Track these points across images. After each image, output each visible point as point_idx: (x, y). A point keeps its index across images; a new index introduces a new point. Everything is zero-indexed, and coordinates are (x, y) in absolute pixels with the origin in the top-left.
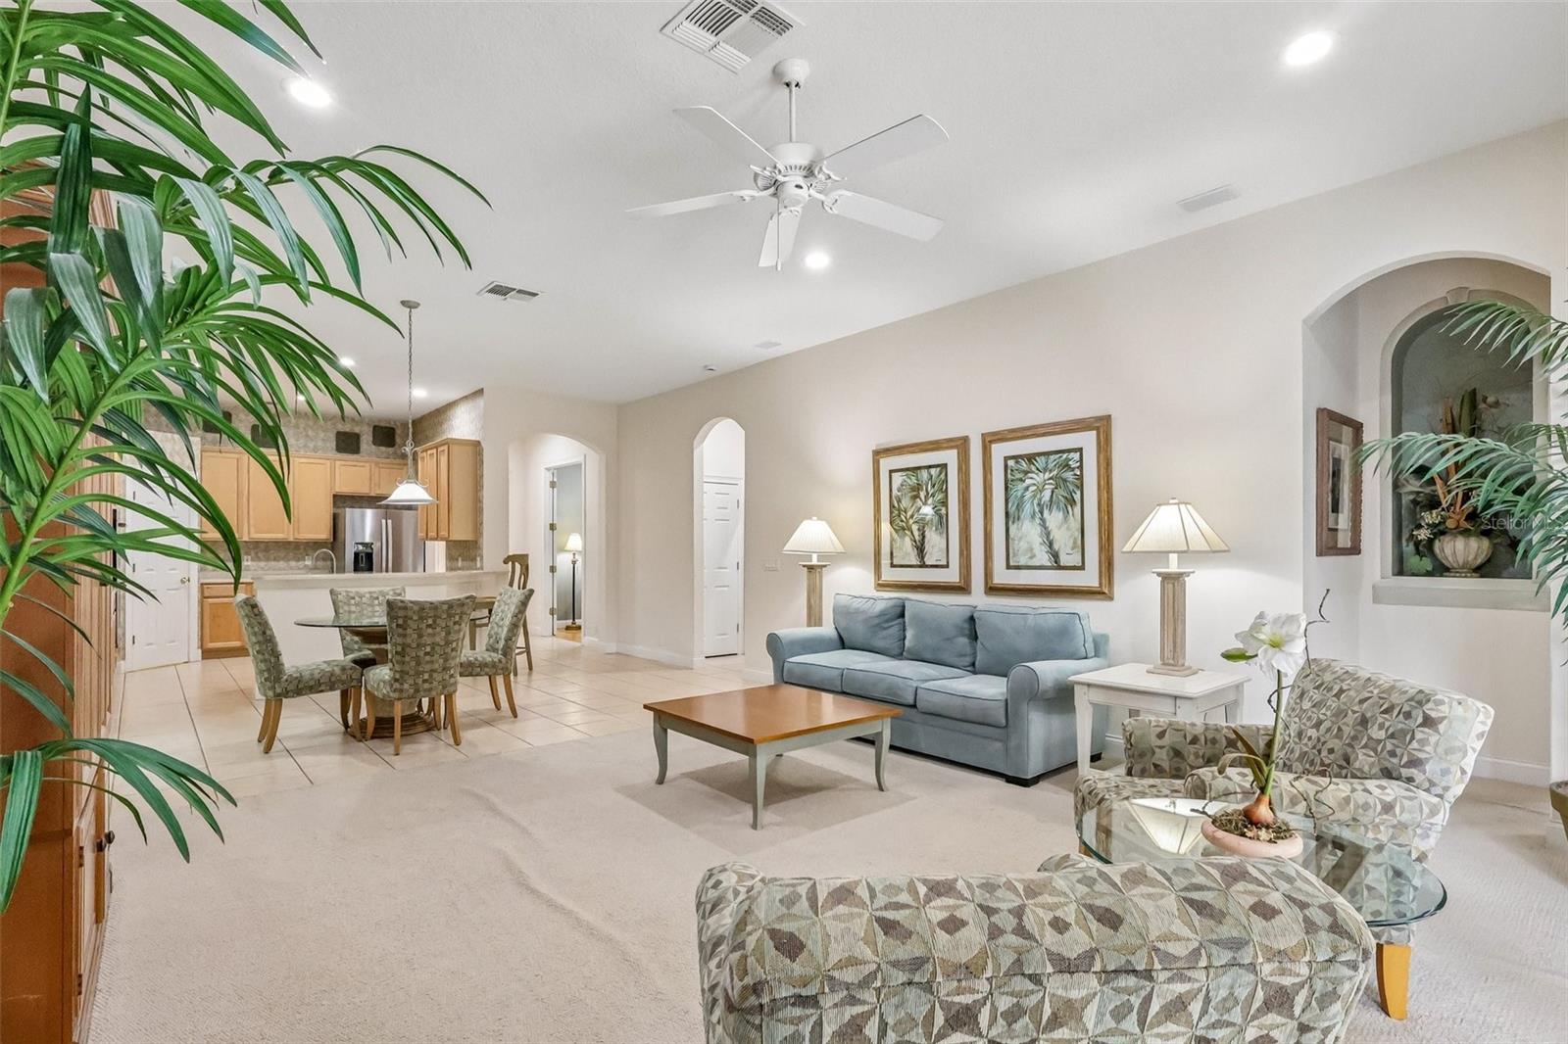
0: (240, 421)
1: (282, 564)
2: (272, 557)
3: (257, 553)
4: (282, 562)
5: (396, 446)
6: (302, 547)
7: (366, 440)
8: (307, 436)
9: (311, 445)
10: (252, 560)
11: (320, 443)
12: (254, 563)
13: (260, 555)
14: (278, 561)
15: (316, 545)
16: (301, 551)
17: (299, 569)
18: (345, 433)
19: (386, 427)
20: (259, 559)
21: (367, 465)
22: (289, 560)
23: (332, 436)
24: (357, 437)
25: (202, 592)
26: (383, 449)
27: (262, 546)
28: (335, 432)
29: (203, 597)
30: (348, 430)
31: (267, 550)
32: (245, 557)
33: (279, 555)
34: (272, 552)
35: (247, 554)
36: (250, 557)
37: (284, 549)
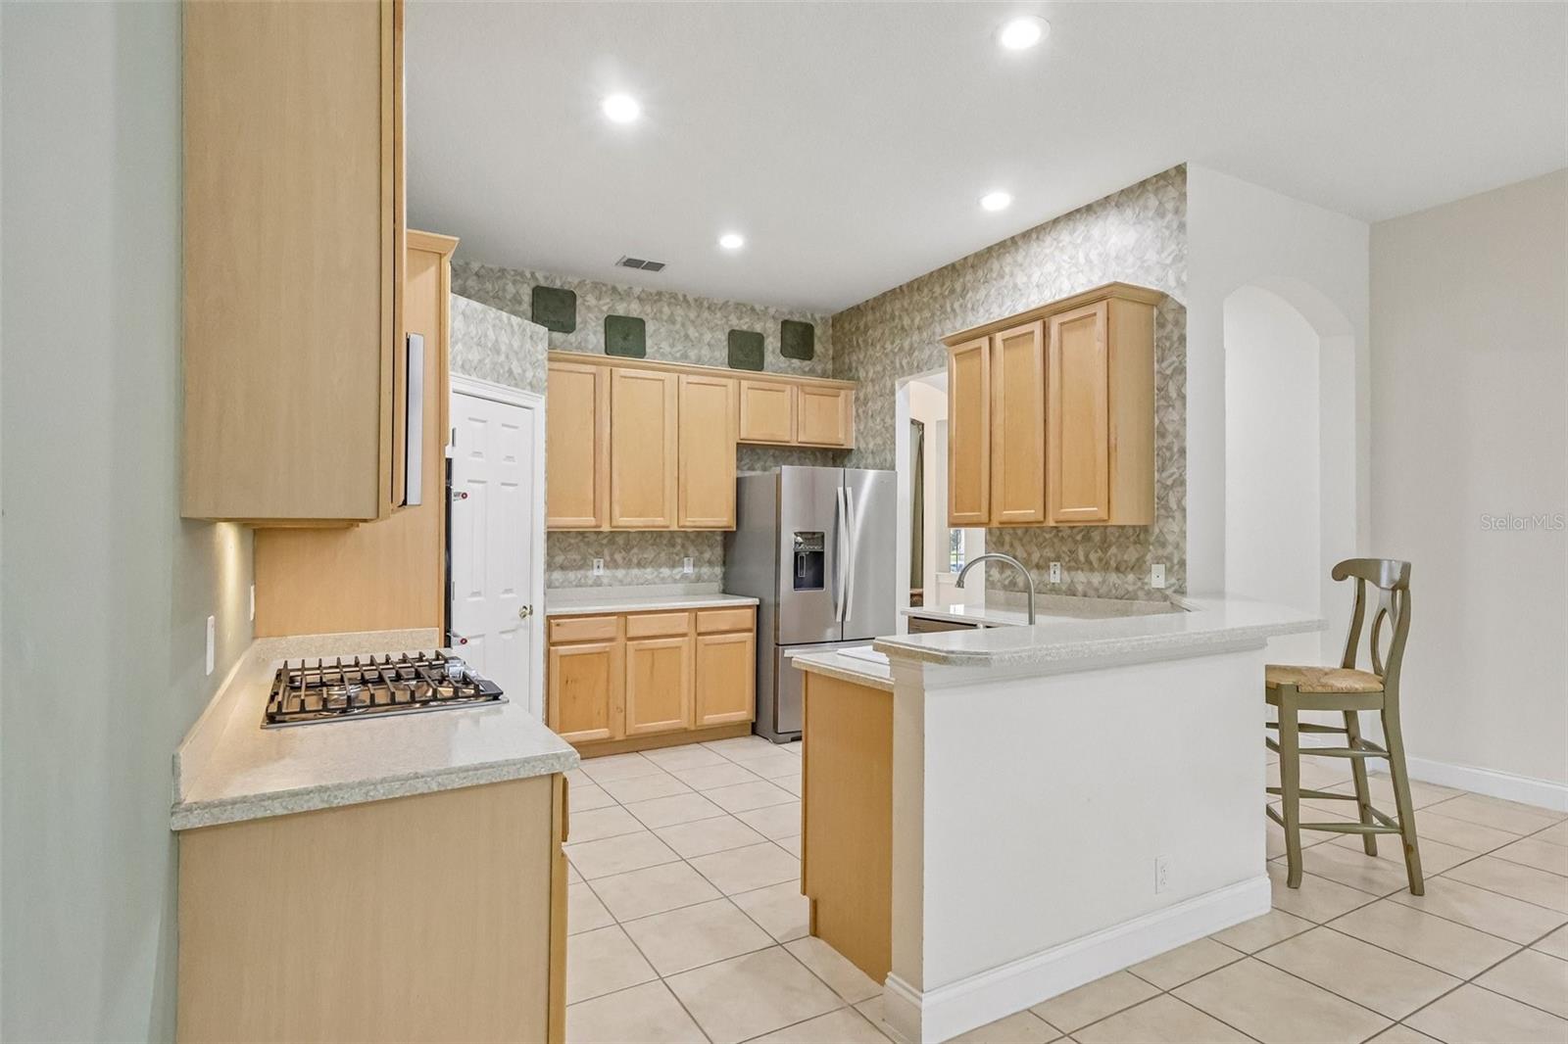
0: (589, 308)
1: (649, 573)
2: (635, 561)
3: (612, 555)
4: (649, 570)
5: (815, 359)
6: (679, 541)
7: (772, 344)
8: (687, 336)
9: (692, 354)
10: (606, 566)
11: (705, 351)
12: (608, 573)
13: (618, 557)
14: (644, 567)
15: (698, 538)
16: (679, 547)
17: (675, 581)
18: (743, 333)
19: (801, 324)
20: (616, 566)
21: (788, 387)
22: (661, 567)
23: (723, 337)
24: (759, 339)
25: (549, 635)
26: (796, 362)
27: (620, 540)
28: (727, 331)
29: (550, 643)
30: (745, 328)
31: (628, 547)
32: (595, 561)
33: (645, 556)
34: (635, 550)
35: (599, 555)
36: (602, 560)
37: (652, 545)
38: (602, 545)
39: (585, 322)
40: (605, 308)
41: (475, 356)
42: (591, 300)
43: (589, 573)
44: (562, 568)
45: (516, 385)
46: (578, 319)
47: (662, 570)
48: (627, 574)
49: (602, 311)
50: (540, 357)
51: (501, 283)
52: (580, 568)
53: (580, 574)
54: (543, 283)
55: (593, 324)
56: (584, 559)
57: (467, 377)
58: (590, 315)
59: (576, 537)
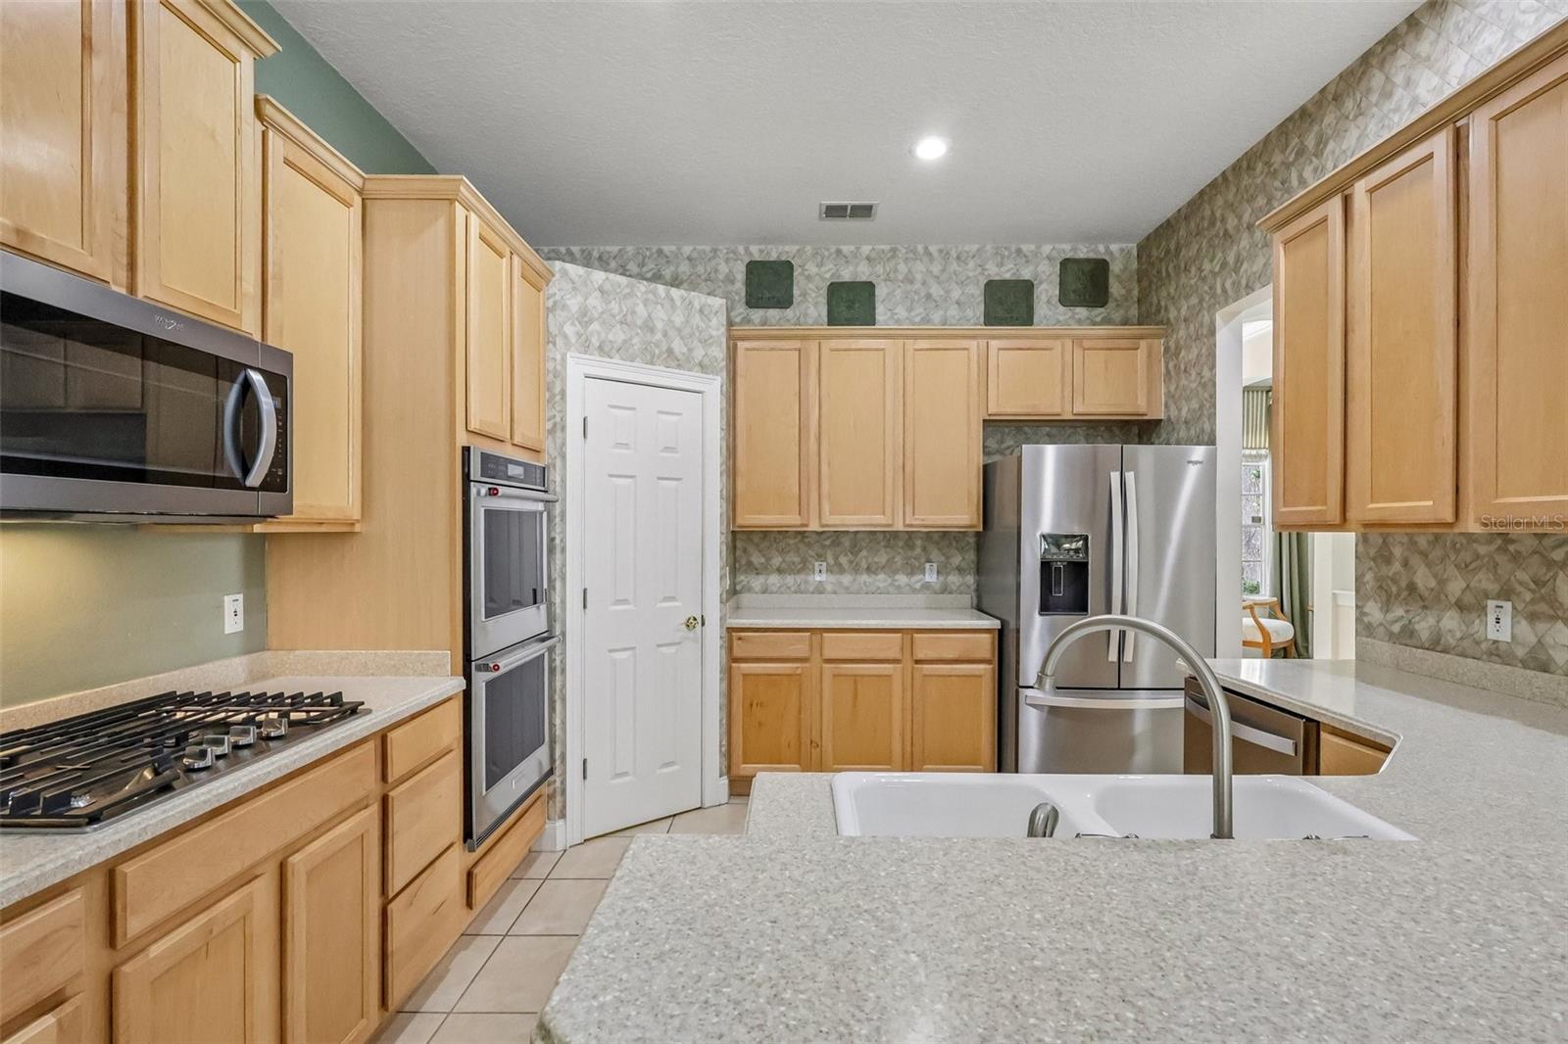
0: (809, 278)
1: (881, 580)
2: (864, 565)
3: (836, 558)
4: (881, 576)
5: (1111, 304)
6: (919, 543)
7: (1047, 292)
8: (929, 296)
9: (936, 317)
10: (829, 570)
11: (953, 312)
12: (832, 578)
13: (843, 560)
14: (875, 573)
15: (944, 538)
16: (918, 551)
17: (914, 591)
18: (1004, 282)
19: (1088, 260)
20: (841, 570)
21: (1057, 345)
22: (896, 574)
23: (977, 292)
24: (1025, 289)
25: (730, 648)
26: (1082, 312)
27: (846, 542)
28: (983, 282)
29: (732, 659)
30: (1007, 276)
31: (855, 550)
32: (817, 564)
33: (876, 559)
34: (864, 553)
35: (820, 557)
36: (824, 564)
37: (885, 547)
38: (824, 547)
39: (804, 294)
40: (828, 276)
41: (618, 335)
42: (811, 268)
43: (810, 578)
44: (780, 571)
45: (679, 366)
46: (796, 292)
47: (897, 577)
48: (854, 580)
49: (824, 279)
50: (714, 333)
51: (713, 263)
52: (799, 572)
53: (799, 578)
54: (757, 257)
55: (814, 295)
56: (804, 561)
57: (608, 360)
58: (810, 286)
59: (795, 538)
